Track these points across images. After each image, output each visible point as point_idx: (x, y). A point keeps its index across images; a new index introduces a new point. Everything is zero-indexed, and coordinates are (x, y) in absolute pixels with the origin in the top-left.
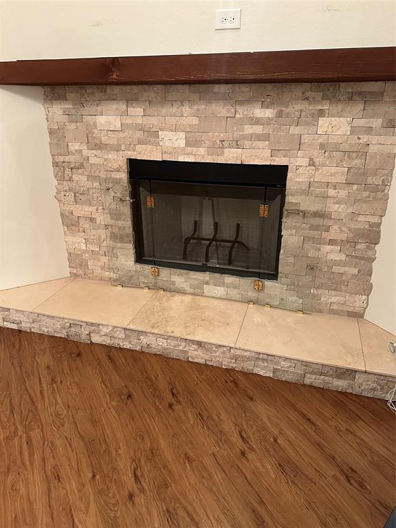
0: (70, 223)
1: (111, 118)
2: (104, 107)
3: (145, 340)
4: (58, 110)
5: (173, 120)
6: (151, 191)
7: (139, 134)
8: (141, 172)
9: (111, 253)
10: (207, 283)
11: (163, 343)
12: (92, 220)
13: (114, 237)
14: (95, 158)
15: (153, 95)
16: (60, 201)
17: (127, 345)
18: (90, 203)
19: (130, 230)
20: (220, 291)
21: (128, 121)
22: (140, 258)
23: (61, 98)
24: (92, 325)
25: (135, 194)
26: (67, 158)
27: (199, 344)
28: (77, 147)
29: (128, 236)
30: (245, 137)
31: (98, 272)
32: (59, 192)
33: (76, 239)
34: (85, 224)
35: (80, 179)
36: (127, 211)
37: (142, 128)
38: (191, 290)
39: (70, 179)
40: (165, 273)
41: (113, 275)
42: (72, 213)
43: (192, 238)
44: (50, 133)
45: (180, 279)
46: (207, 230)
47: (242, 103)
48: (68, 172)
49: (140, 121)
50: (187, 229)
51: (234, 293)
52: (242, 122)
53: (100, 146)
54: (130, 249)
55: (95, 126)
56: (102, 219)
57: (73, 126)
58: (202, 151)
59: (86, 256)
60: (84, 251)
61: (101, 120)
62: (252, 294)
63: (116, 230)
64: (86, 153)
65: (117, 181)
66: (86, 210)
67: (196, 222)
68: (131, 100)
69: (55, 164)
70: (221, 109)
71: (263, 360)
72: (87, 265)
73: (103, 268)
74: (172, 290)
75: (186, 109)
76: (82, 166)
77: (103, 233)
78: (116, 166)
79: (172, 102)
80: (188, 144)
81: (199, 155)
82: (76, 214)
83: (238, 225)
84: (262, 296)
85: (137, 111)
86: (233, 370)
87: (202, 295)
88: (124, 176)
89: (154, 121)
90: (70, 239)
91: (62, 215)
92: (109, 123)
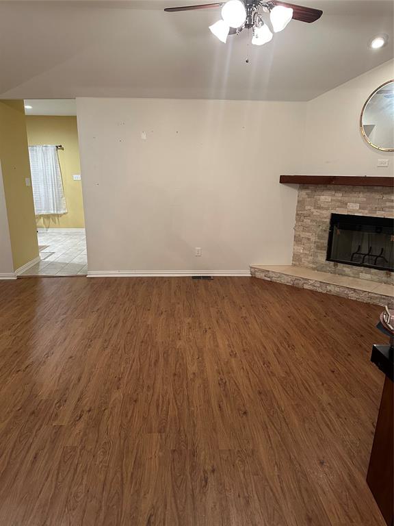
0: (298, 240)
1: (327, 197)
2: (324, 193)
3: (329, 288)
4: (304, 193)
5: (355, 199)
6: (340, 228)
7: (338, 204)
8: (336, 220)
9: (315, 255)
10: (362, 272)
11: (337, 289)
12: (309, 239)
13: (318, 247)
14: (316, 212)
15: (347, 189)
16: (295, 230)
17: (320, 290)
18: (309, 232)
19: (326, 245)
20: (368, 276)
21: (334, 198)
22: (328, 259)
23: (307, 188)
24: (306, 279)
25: (331, 228)
26: (303, 212)
27: (354, 290)
28: (309, 208)
29: (325, 247)
30: (386, 207)
31: (306, 264)
32: (296, 226)
33: (299, 248)
34: (305, 241)
35: (307, 221)
36: (327, 235)
37: (340, 201)
38: (353, 275)
39: (303, 221)
40: (340, 266)
41: (314, 266)
42: (299, 236)
43: (356, 253)
44: (298, 202)
45: (347, 269)
46: (365, 250)
47: (386, 194)
48: (302, 218)
49: (340, 199)
50: (354, 249)
51: (375, 278)
52: (386, 201)
53: (319, 208)
54: (325, 253)
55: (319, 200)
56: (313, 239)
57: (309, 199)
58: (366, 211)
59: (302, 256)
60: (301, 254)
61: (322, 198)
62: (384, 279)
63: (319, 244)
64: (313, 210)
65: (324, 223)
66: (307, 234)
67: (359, 246)
68: (336, 190)
69: (297, 214)
70: (377, 196)
71: (384, 299)
72: (301, 261)
73: (309, 262)
74: (342, 274)
75: (361, 195)
76: (309, 216)
77: (313, 246)
78: (325, 216)
79: (355, 192)
80: (360, 208)
81: (365, 213)
82: (302, 236)
83: (382, 249)
84: (389, 280)
85: (339, 196)
86: (369, 303)
87: (359, 278)
88: (328, 220)
89: (346, 199)
90: (296, 247)
91: (295, 236)
92: (326, 199)
